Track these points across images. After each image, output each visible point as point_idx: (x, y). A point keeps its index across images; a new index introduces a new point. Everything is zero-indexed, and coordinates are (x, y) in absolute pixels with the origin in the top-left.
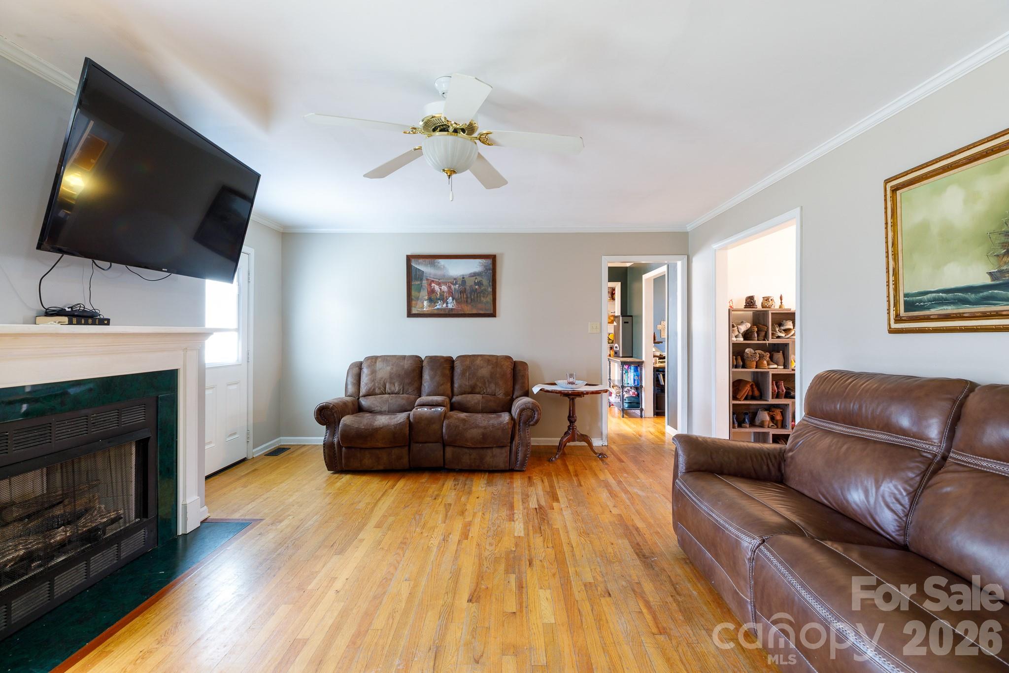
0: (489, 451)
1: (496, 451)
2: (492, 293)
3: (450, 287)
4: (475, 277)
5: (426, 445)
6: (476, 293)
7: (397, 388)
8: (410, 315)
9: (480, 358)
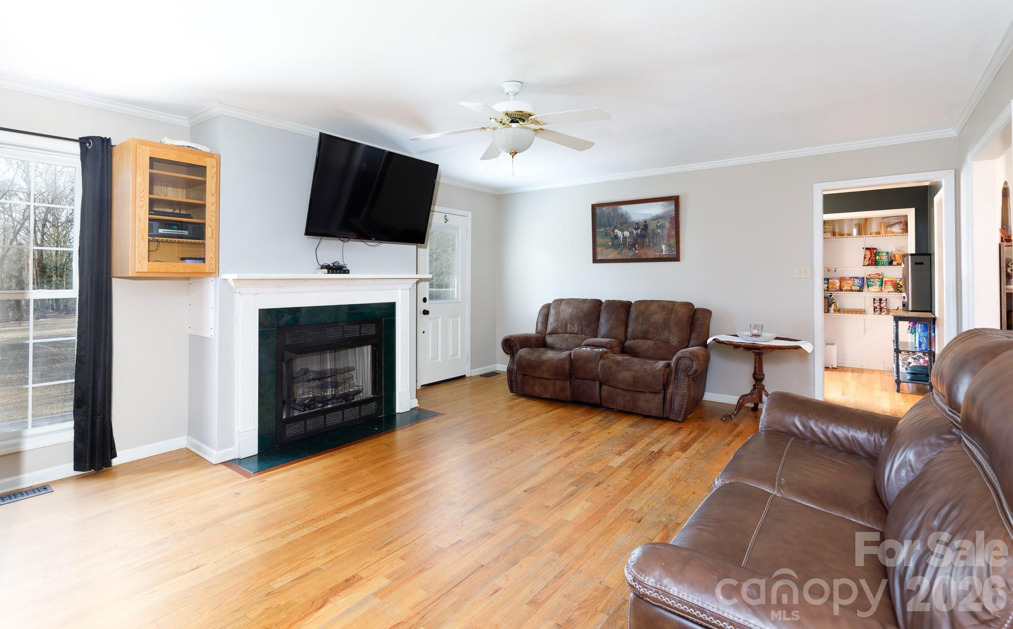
0: (642, 395)
1: (648, 396)
2: (675, 236)
3: (631, 233)
4: (657, 221)
5: (585, 381)
6: (658, 237)
7: (576, 328)
8: (595, 260)
9: (656, 304)
